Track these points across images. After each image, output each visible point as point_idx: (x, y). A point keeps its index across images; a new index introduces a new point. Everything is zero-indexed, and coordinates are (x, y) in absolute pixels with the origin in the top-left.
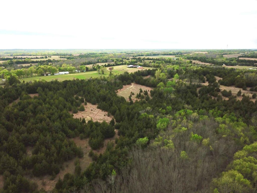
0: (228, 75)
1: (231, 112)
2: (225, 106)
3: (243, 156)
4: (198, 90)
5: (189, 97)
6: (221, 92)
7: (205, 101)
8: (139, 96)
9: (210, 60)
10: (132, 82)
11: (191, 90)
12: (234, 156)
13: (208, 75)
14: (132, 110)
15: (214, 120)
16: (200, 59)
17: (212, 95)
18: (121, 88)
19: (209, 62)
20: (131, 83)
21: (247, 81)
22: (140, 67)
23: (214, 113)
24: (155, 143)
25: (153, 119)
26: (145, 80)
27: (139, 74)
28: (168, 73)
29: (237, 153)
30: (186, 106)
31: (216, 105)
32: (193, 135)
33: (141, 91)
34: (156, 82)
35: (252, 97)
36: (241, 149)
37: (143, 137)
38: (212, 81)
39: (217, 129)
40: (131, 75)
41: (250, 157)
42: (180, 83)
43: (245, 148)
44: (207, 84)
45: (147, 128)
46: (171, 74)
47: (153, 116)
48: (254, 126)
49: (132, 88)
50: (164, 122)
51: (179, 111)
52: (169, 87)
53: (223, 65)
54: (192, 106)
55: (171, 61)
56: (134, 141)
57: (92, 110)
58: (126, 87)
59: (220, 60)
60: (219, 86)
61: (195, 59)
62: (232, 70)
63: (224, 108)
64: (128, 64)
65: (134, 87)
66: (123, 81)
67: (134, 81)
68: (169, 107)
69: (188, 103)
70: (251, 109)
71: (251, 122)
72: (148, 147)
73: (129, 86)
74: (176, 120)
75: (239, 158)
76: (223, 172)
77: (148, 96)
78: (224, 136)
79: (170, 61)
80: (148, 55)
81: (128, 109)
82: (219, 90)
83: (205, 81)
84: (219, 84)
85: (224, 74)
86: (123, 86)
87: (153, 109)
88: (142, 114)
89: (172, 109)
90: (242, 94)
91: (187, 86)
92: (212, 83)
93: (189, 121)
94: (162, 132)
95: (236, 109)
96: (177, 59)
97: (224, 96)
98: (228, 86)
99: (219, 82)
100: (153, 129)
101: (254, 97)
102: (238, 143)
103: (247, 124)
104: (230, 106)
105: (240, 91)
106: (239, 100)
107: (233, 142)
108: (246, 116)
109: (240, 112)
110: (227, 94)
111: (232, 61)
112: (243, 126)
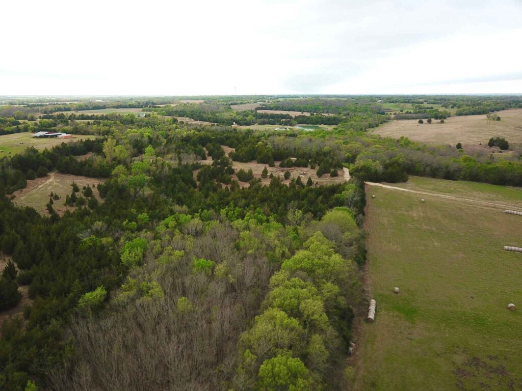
0: (243, 142)
1: (255, 208)
2: (246, 198)
3: (283, 281)
4: (196, 173)
5: (181, 189)
6: (236, 175)
7: (211, 193)
8: (71, 201)
9: (210, 116)
10: (50, 169)
11: (182, 175)
12: (269, 283)
13: (209, 144)
14: (59, 234)
15: (231, 227)
16: (192, 115)
17: (221, 182)
18: (24, 186)
19: (209, 120)
20: (48, 174)
21: (273, 151)
22: (64, 135)
23: (229, 214)
24: (121, 296)
25: (111, 246)
26: (83, 164)
27: (64, 150)
28: (130, 145)
29: (273, 277)
30: (177, 208)
31: (230, 198)
32: (196, 263)
33: (76, 189)
34: (107, 166)
35: (284, 177)
36: (279, 268)
37: (92, 288)
38: (217, 155)
39: (237, 241)
40: (43, 154)
41: (294, 279)
42: (159, 163)
43: (283, 265)
44: (209, 161)
45: (99, 268)
46: (138, 148)
47: (110, 239)
48: (293, 225)
49: (51, 184)
50: (135, 248)
51: (164, 219)
52: (136, 174)
53: (233, 124)
54: (189, 207)
55: (134, 120)
56: (74, 303)
58: (36, 184)
59: (226, 115)
60: (231, 164)
61: (183, 114)
62: (249, 132)
63: (243, 202)
64: (34, 131)
65: (57, 182)
66: (25, 171)
67: (55, 169)
68: (144, 216)
69: (180, 202)
70: (284, 197)
71: (288, 220)
72: (108, 306)
73: (44, 181)
74: (161, 239)
75: (277, 286)
76: (257, 317)
77: (93, 197)
78: (250, 252)
79: (132, 120)
80: (80, 108)
81: (48, 233)
82: (232, 171)
83: (207, 156)
84: (231, 160)
85: (236, 141)
86: (26, 183)
87: (109, 223)
88: (85, 239)
89: (148, 219)
90: (269, 174)
91: (174, 169)
92: (219, 159)
93: (186, 236)
94: (134, 270)
95: (263, 201)
96: (146, 116)
97: (242, 181)
98: (246, 162)
99: (230, 156)
100: (114, 267)
101: (287, 176)
102: (273, 260)
103: (281, 223)
104: (253, 197)
105: (265, 169)
106: (265, 186)
107: (265, 259)
108: (279, 211)
109: (269, 206)
110: (246, 177)
111: (247, 116)
112: (277, 229)
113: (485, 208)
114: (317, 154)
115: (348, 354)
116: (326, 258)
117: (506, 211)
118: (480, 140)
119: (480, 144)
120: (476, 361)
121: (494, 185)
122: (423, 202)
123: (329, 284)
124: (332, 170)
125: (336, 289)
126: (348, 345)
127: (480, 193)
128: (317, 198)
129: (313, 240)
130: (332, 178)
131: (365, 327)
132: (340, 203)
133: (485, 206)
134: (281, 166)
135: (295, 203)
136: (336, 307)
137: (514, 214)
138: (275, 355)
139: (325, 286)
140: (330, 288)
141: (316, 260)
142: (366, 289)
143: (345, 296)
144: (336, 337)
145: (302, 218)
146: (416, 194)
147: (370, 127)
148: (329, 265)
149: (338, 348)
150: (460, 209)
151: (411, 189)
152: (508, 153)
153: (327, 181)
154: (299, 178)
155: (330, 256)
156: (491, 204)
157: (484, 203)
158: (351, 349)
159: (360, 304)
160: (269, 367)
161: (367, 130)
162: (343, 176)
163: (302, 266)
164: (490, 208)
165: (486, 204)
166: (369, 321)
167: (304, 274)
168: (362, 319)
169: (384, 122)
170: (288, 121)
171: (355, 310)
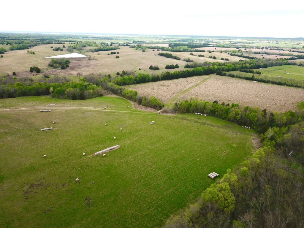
113: (31, 111)
117: (41, 111)
118: (26, 68)
119: (26, 71)
120: (32, 185)
121: (35, 97)
127: (28, 103)
137: (44, 111)
150: (19, 115)
152: (40, 76)
156: (34, 108)
164: (33, 111)
165: (31, 109)
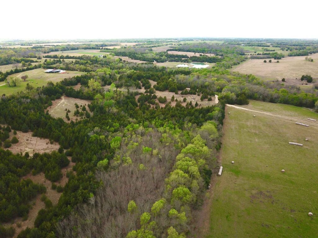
0: (161, 78)
1: (168, 121)
2: (163, 114)
3: (182, 158)
4: (137, 97)
5: (131, 109)
6: (158, 99)
7: (146, 111)
8: (77, 113)
9: (140, 56)
10: (62, 95)
11: (130, 100)
12: (176, 159)
13: (142, 80)
15: (158, 131)
16: (130, 55)
17: (150, 103)
18: (51, 105)
19: (140, 59)
20: (61, 97)
21: (177, 84)
22: (62, 71)
23: (156, 124)
25: (104, 139)
27: (67, 83)
28: (100, 79)
29: (178, 156)
30: (131, 119)
31: (156, 115)
32: (144, 149)
33: (77, 107)
34: (91, 94)
35: (183, 100)
36: (180, 153)
37: (102, 159)
38: (147, 87)
39: (161, 139)
40: (57, 86)
41: (186, 157)
42: (118, 92)
43: (182, 151)
44: (143, 90)
47: (103, 136)
48: (187, 130)
49: (63, 103)
50: (117, 141)
51: (126, 126)
52: (107, 100)
54: (137, 119)
55: (98, 60)
56: (95, 165)
57: (27, 140)
58: (56, 103)
59: (150, 56)
60: (155, 92)
61: (124, 54)
62: (164, 69)
63: (162, 117)
65: (66, 102)
66: (50, 96)
67: (64, 94)
68: (117, 125)
69: (131, 116)
70: (183, 114)
71: (184, 127)
72: (110, 167)
73: (60, 101)
74: (127, 137)
75: (179, 160)
76: (171, 173)
77: (87, 112)
78: (167, 144)
81: (73, 132)
82: (155, 97)
83: (141, 87)
84: (154, 90)
85: (157, 78)
86: (52, 103)
87: (101, 128)
88: (92, 136)
89: (119, 126)
90: (175, 99)
91: (126, 96)
92: (148, 89)
93: (138, 135)
94: (117, 151)
95: (172, 116)
96: (104, 57)
97: (161, 103)
98: (163, 91)
99: (154, 88)
100: (108, 150)
101: (185, 100)
102: (177, 148)
103: (181, 129)
104: (168, 114)
105: (173, 96)
106: (173, 107)
107: (174, 148)
108: (180, 122)
109: (175, 120)
110: (163, 100)
111: (162, 56)
112: (179, 132)
113: (286, 121)
114: (202, 86)
115: (208, 189)
116: (201, 148)
117: (296, 123)
118: (297, 76)
119: (296, 79)
120: (261, 193)
121: (296, 107)
122: (254, 117)
123: (201, 160)
124: (209, 97)
125: (204, 162)
126: (208, 185)
127: (287, 111)
128: (200, 114)
129: (196, 139)
130: (209, 102)
131: (216, 178)
132: (211, 118)
133: (286, 120)
134: (182, 94)
135: (188, 118)
136: (204, 170)
137: (300, 125)
138: (178, 187)
139: (199, 161)
140: (202, 161)
141: (196, 149)
142: (219, 161)
143: (208, 165)
144: (203, 182)
145: (191, 127)
146: (252, 112)
147: (234, 65)
148: (202, 151)
149: (203, 186)
150: (273, 121)
151: (250, 109)
152: (311, 85)
153: (205, 104)
154: (191, 102)
155: (203, 147)
156: (290, 118)
157: (287, 118)
158: (209, 187)
159: (215, 168)
160: (177, 191)
161: (232, 67)
162: (214, 100)
163: (190, 152)
164: (288, 121)
166: (218, 175)
167: (191, 155)
168: (215, 174)
169: (244, 61)
170: (186, 60)
171: (213, 171)
